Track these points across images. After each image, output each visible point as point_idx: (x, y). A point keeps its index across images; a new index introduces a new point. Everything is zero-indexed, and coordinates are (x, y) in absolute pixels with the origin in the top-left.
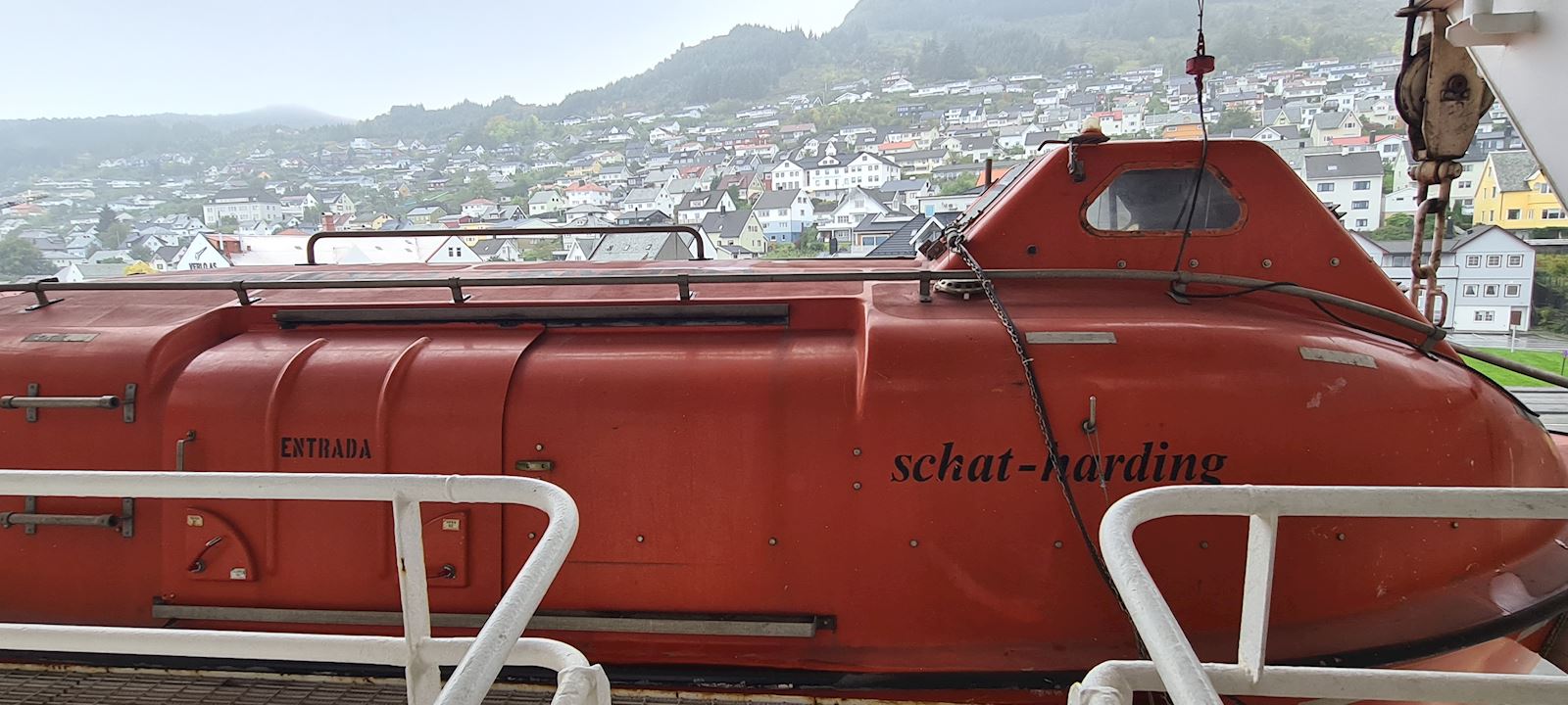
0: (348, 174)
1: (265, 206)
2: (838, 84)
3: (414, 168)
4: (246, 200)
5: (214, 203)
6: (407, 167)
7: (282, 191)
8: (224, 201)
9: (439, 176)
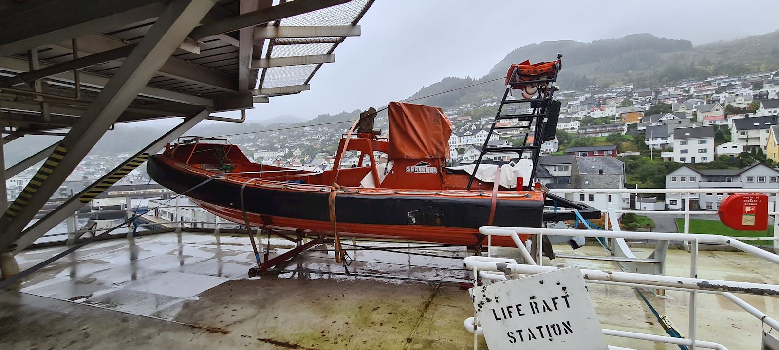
0: (301, 140)
1: (272, 152)
2: (484, 99)
3: (323, 138)
4: (266, 150)
5: (257, 152)
6: (321, 137)
7: (279, 147)
8: (260, 151)
9: (330, 140)
